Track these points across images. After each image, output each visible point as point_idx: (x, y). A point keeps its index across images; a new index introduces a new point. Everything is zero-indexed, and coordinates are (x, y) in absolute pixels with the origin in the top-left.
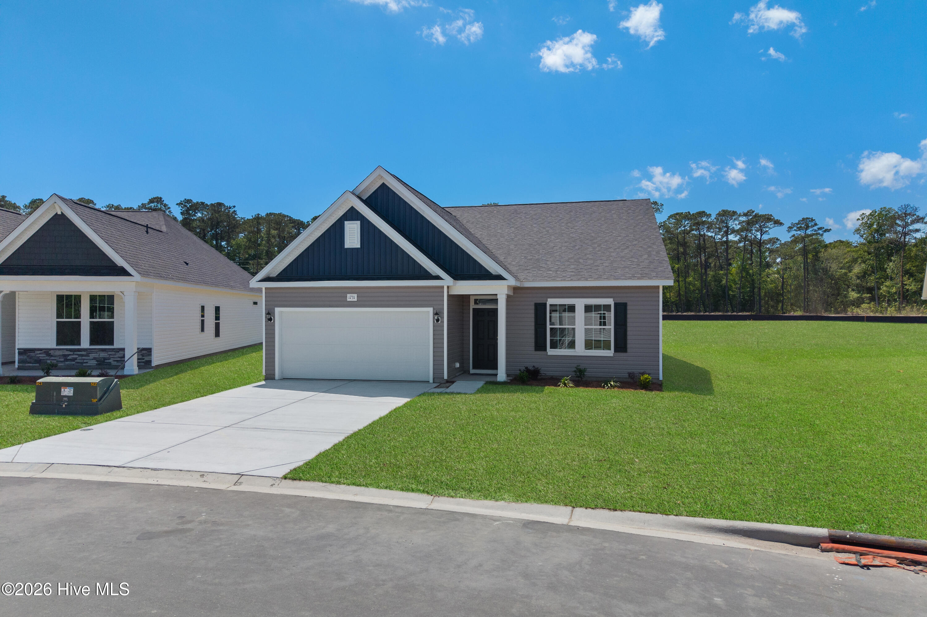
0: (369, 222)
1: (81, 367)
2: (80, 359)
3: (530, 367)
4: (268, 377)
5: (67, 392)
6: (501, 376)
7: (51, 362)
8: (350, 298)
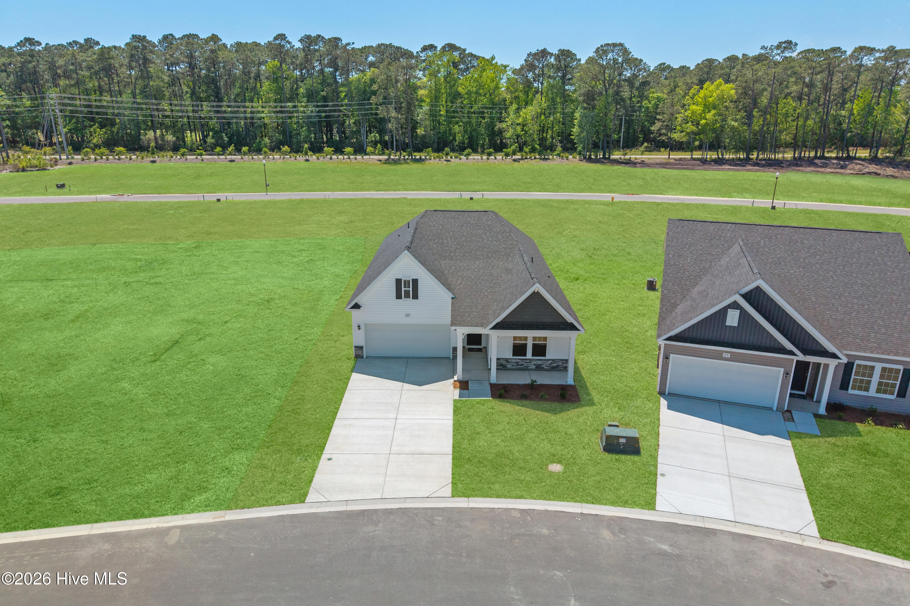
0: (746, 312)
1: (526, 369)
2: (526, 365)
3: (837, 402)
4: (662, 393)
5: (622, 441)
6: (822, 411)
7: (509, 366)
8: (725, 355)
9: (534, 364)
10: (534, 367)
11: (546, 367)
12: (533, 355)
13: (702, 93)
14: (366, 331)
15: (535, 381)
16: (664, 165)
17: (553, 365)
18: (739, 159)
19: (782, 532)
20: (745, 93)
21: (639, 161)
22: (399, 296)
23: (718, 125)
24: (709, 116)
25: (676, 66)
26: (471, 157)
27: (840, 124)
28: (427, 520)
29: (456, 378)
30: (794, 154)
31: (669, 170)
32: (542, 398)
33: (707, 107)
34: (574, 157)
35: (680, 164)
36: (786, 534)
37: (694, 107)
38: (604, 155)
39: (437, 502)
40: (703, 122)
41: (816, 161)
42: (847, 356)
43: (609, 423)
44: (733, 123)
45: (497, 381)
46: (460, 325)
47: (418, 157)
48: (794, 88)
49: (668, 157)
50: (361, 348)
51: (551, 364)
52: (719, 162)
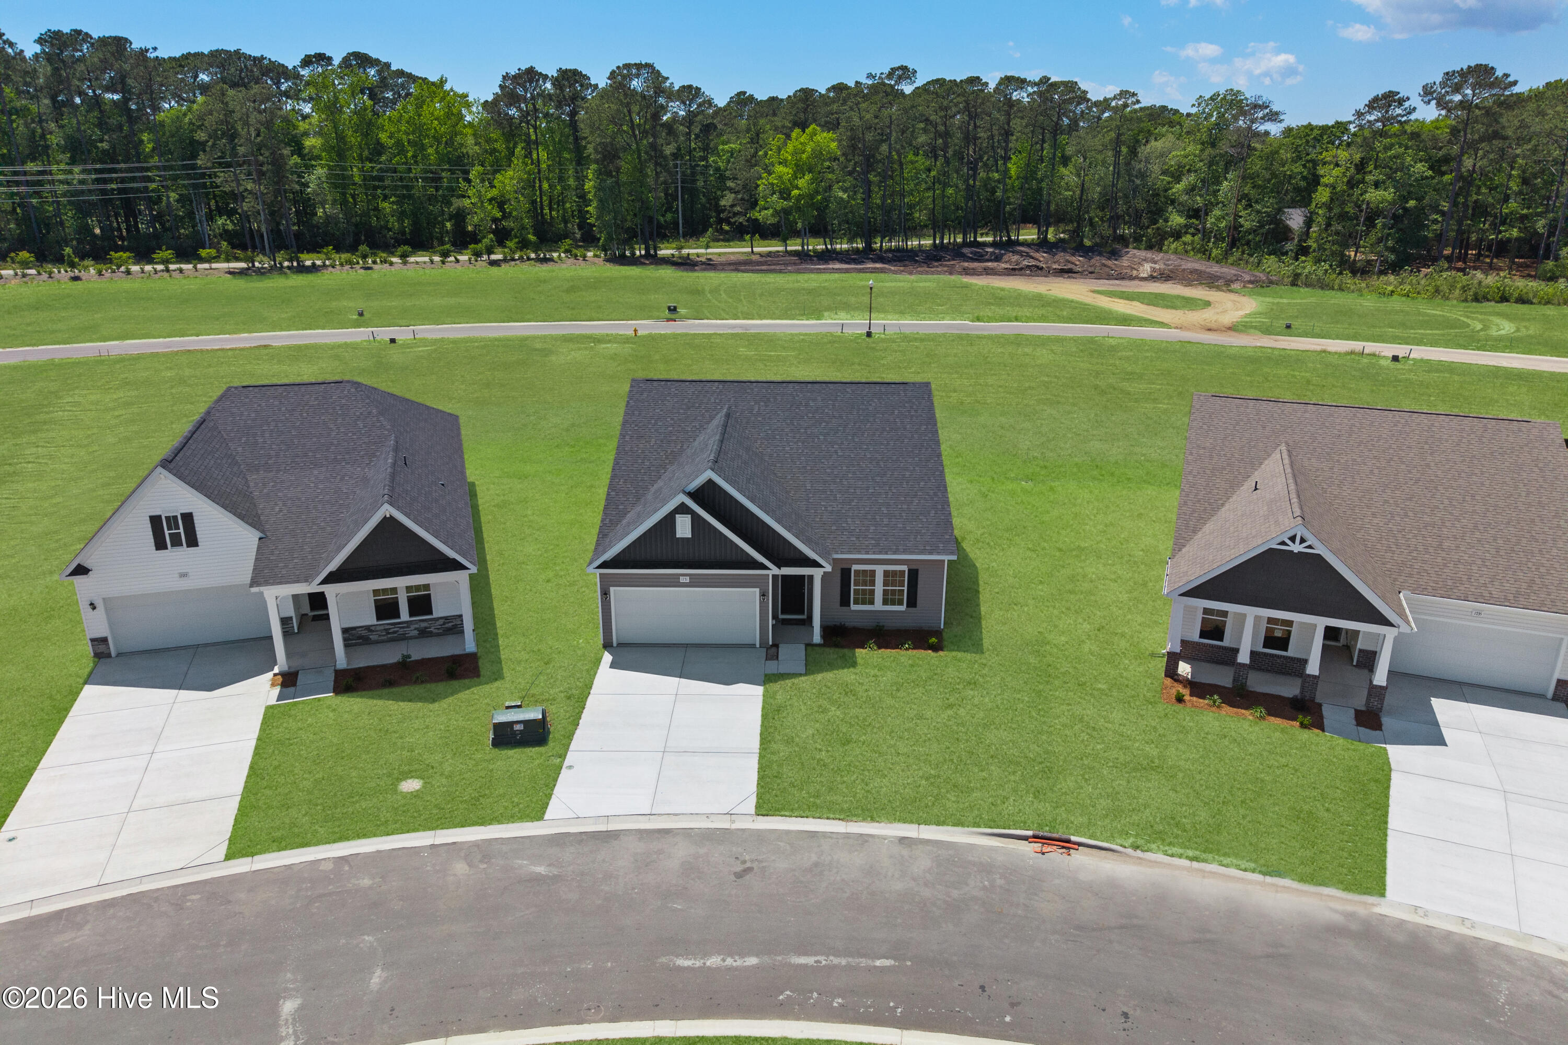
0: (699, 517)
1: (403, 638)
2: (401, 631)
3: (838, 624)
4: (607, 646)
5: (518, 727)
6: (817, 638)
7: (373, 637)
8: (683, 580)
9: (416, 629)
10: (416, 632)
11: (436, 631)
12: (411, 615)
13: (790, 147)
14: (107, 610)
15: (409, 657)
16: (738, 266)
17: (447, 625)
18: (857, 251)
19: (708, 816)
20: (854, 147)
21: (703, 259)
22: (160, 545)
23: (819, 198)
24: (801, 182)
25: (762, 96)
26: (412, 259)
27: (993, 191)
28: (173, 904)
29: (276, 670)
30: (935, 241)
31: (745, 275)
32: (418, 681)
33: (800, 169)
34: (595, 256)
35: (767, 263)
36: (712, 817)
37: (780, 169)
38: (647, 250)
39: (198, 873)
40: (795, 192)
41: (966, 251)
42: (835, 562)
43: (507, 704)
44: (840, 194)
45: (348, 665)
46: (267, 583)
47: (308, 263)
48: (922, 139)
49: (750, 250)
50: (104, 640)
51: (444, 624)
52: (826, 256)
